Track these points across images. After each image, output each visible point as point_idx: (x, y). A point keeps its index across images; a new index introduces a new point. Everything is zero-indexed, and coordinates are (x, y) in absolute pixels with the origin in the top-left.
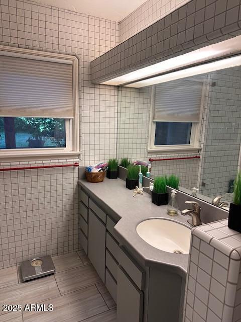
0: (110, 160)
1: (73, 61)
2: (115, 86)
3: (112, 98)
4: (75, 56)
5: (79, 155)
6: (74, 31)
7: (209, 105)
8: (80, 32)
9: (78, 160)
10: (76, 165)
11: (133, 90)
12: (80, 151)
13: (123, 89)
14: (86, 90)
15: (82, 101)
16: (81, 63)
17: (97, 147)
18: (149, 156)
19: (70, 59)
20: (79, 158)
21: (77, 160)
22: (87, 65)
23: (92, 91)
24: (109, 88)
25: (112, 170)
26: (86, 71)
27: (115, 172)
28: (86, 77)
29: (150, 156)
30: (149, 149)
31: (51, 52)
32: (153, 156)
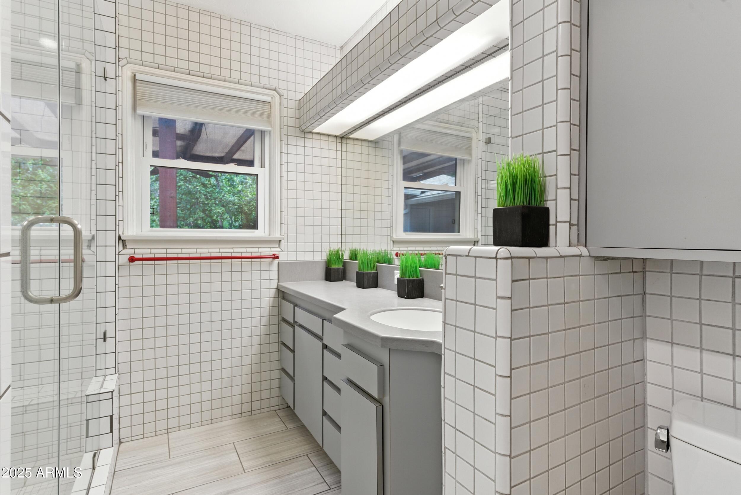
0: (330, 251)
1: (272, 98)
2: (336, 137)
3: (333, 154)
4: (275, 90)
5: (280, 241)
6: (274, 56)
7: (484, 172)
8: (283, 58)
9: (279, 250)
10: (275, 257)
11: (366, 144)
12: (280, 235)
13: (349, 141)
14: (292, 141)
15: (285, 156)
16: (284, 102)
17: (309, 229)
18: (394, 249)
19: (267, 95)
20: (279, 247)
21: (275, 250)
22: (292, 104)
23: (300, 142)
24: (326, 138)
25: (333, 267)
26: (291, 113)
27: (338, 269)
28: (292, 122)
29: (398, 249)
30: (394, 236)
31: (238, 83)
32: (401, 249)
